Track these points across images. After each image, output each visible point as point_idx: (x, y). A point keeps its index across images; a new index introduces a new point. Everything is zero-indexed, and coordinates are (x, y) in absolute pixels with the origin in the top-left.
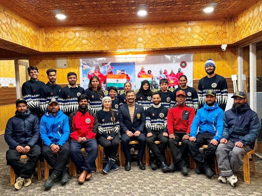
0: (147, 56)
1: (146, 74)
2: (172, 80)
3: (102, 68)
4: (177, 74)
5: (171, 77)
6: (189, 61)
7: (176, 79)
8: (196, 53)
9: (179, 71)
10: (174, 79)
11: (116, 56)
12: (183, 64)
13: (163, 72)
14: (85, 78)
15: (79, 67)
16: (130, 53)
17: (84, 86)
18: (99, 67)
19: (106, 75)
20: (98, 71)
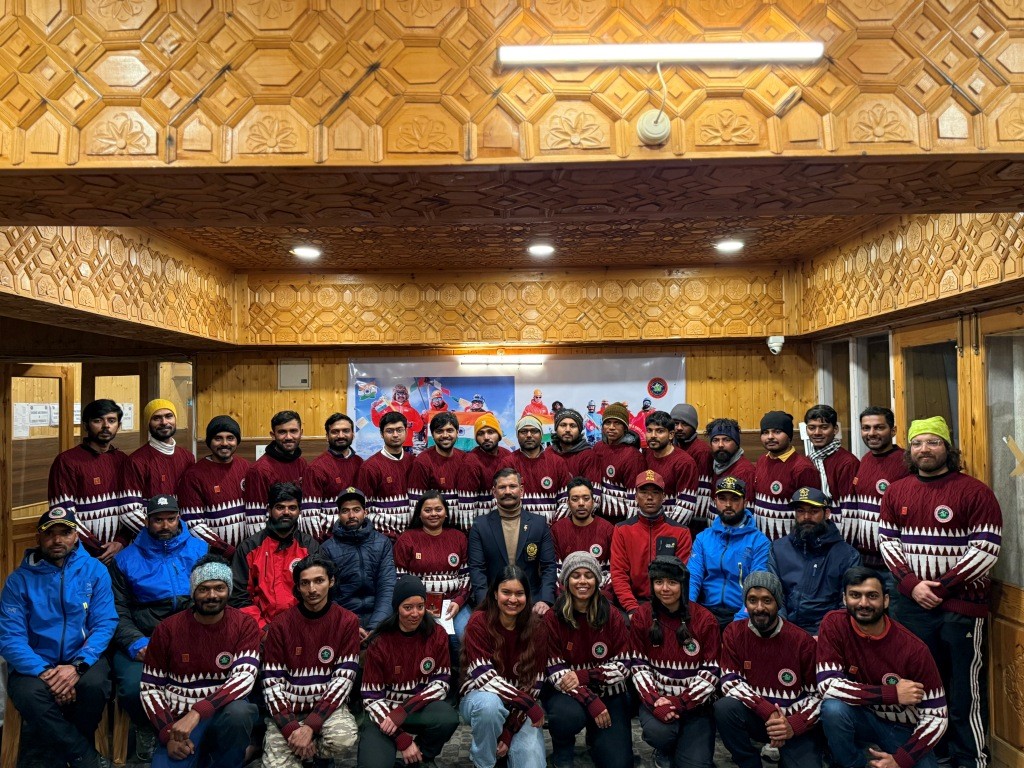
0: (551, 359)
1: (547, 413)
4: (640, 414)
6: (675, 378)
8: (693, 356)
9: (645, 407)
11: (461, 359)
12: (658, 387)
13: (598, 409)
14: (362, 422)
15: (346, 389)
16: (501, 349)
17: (360, 446)
18: (406, 388)
19: (427, 414)
20: (404, 401)
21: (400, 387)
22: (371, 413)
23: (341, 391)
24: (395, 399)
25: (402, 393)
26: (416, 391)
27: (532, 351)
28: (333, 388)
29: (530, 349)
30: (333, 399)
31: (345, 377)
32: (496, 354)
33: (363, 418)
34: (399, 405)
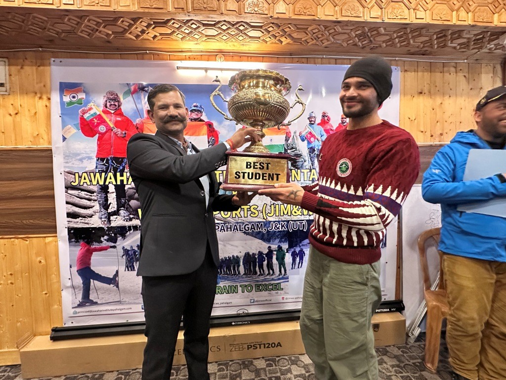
3: (127, 99)
11: (176, 64)
13: (318, 120)
14: (68, 131)
15: (50, 94)
16: (220, 55)
17: (67, 156)
18: (118, 95)
19: (142, 124)
20: (116, 109)
21: (112, 93)
22: (79, 121)
23: (45, 97)
24: (106, 107)
26: (130, 98)
27: (252, 58)
28: (33, 94)
29: (251, 56)
30: (35, 105)
31: (48, 82)
32: (216, 60)
33: (70, 126)
34: (111, 113)
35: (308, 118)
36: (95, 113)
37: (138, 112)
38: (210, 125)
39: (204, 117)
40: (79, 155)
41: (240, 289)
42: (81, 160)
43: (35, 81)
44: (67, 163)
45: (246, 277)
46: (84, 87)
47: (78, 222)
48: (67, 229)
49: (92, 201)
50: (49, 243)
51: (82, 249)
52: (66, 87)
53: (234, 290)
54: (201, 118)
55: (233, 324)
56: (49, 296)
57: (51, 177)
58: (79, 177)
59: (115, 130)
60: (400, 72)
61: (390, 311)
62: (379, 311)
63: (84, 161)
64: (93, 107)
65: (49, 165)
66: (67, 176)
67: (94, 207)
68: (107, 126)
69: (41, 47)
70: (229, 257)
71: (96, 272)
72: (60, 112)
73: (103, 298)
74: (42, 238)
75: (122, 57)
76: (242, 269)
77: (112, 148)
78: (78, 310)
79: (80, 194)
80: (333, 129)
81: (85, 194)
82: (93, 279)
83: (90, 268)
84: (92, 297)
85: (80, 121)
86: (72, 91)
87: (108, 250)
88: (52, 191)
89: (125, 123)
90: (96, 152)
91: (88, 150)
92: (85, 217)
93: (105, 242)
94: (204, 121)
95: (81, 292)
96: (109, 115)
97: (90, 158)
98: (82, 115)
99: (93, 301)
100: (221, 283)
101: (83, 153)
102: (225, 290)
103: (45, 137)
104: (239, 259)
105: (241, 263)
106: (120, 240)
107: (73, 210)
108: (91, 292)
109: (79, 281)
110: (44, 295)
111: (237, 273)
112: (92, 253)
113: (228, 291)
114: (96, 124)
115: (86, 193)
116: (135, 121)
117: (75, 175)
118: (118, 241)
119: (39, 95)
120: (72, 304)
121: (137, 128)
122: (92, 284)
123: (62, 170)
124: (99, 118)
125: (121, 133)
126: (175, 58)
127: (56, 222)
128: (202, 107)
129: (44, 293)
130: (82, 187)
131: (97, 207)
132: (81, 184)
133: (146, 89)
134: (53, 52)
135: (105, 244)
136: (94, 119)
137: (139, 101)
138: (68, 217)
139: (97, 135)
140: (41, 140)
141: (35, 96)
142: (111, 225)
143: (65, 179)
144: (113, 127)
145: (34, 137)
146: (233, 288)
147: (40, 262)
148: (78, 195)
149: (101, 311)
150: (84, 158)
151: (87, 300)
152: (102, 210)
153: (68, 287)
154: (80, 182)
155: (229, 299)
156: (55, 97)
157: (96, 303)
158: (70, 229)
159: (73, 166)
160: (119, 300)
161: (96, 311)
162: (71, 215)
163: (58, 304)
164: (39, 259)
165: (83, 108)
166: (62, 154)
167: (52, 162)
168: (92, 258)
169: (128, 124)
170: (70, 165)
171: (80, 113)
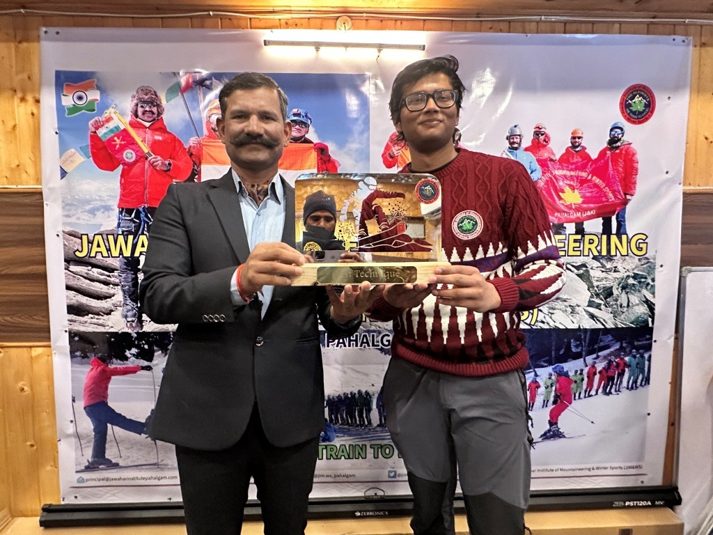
2: (570, 186)
3: (173, 102)
5: (568, 173)
7: (596, 186)
9: (613, 141)
10: (582, 182)
11: (263, 35)
12: (638, 104)
14: (71, 159)
15: (39, 94)
16: (344, 17)
17: (69, 205)
18: (158, 94)
19: (200, 147)
20: (154, 119)
21: (146, 90)
22: (89, 142)
23: (30, 98)
24: (137, 116)
25: (149, 103)
26: (178, 100)
27: (404, 23)
28: (12, 92)
29: (402, 20)
30: (13, 112)
31: (36, 70)
32: (335, 28)
33: (73, 150)
34: (146, 128)
35: (507, 138)
36: (117, 127)
37: (193, 125)
38: (322, 150)
39: (312, 135)
40: (88, 202)
41: (370, 452)
42: (92, 212)
43: (14, 69)
44: (67, 216)
45: (382, 432)
46: (98, 80)
47: (86, 322)
48: (67, 334)
49: (111, 286)
50: (38, 357)
51: (94, 370)
52: (67, 80)
53: (359, 454)
54: (307, 136)
55: (358, 514)
56: (37, 449)
57: (42, 242)
58: (89, 242)
59: (152, 158)
60: (691, 47)
61: (653, 506)
62: (631, 504)
63: (99, 214)
64: (113, 115)
65: (36, 220)
66: (67, 240)
67: (113, 296)
68: (138, 150)
69: (24, 7)
70: (351, 393)
71: (117, 411)
72: (56, 126)
73: (129, 457)
74: (25, 349)
75: (164, 23)
76: (375, 415)
77: (146, 191)
78: (86, 476)
79: (90, 272)
80: (554, 159)
81: (98, 273)
82: (112, 424)
83: (106, 404)
84: (110, 454)
85: (91, 142)
86: (76, 87)
87: (138, 373)
88: (43, 267)
89: (169, 145)
90: (119, 198)
91: (104, 194)
92: (98, 314)
93: (133, 358)
94: (311, 142)
95: (92, 444)
96: (141, 131)
97: (107, 209)
98: (93, 130)
99: (111, 461)
100: (336, 439)
101: (97, 200)
102: (343, 452)
103: (31, 171)
104: (370, 397)
105: (374, 406)
106: (159, 356)
107: (77, 301)
108: (107, 446)
109: (87, 425)
110: (29, 449)
111: (366, 423)
112: (110, 378)
113: (349, 455)
114: (118, 146)
115: (100, 270)
116: (187, 141)
117: (81, 239)
118: (154, 358)
119: (19, 95)
120: (76, 465)
121: (191, 155)
122: (109, 431)
123: (60, 229)
124: (123, 136)
125: (162, 163)
126: (261, 24)
127: (49, 322)
128: (309, 115)
129: (29, 443)
130: (93, 261)
131: (119, 296)
132: (93, 254)
133: (208, 82)
134: (43, 16)
135: (133, 362)
136: (116, 138)
137: (195, 104)
138: (69, 312)
139: (121, 167)
140: (24, 176)
141: (13, 97)
142: (144, 330)
143: (65, 245)
144: (148, 153)
145: (12, 170)
146: (357, 448)
147: (23, 389)
148: (87, 273)
149: (124, 479)
150: (98, 209)
151: (99, 460)
152: (129, 301)
153: (69, 436)
154: (89, 251)
155: (349, 468)
156: (48, 98)
157: (116, 466)
158: (72, 335)
159: (78, 222)
160: (155, 461)
161: (115, 479)
162: (74, 310)
163: (52, 464)
164: (20, 384)
165: (96, 118)
166: (60, 200)
167: (42, 215)
168: (110, 386)
169: (175, 146)
170: (73, 220)
171: (90, 126)
